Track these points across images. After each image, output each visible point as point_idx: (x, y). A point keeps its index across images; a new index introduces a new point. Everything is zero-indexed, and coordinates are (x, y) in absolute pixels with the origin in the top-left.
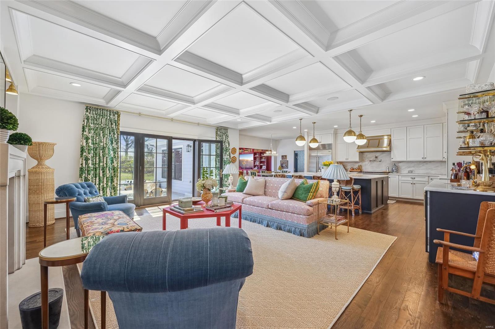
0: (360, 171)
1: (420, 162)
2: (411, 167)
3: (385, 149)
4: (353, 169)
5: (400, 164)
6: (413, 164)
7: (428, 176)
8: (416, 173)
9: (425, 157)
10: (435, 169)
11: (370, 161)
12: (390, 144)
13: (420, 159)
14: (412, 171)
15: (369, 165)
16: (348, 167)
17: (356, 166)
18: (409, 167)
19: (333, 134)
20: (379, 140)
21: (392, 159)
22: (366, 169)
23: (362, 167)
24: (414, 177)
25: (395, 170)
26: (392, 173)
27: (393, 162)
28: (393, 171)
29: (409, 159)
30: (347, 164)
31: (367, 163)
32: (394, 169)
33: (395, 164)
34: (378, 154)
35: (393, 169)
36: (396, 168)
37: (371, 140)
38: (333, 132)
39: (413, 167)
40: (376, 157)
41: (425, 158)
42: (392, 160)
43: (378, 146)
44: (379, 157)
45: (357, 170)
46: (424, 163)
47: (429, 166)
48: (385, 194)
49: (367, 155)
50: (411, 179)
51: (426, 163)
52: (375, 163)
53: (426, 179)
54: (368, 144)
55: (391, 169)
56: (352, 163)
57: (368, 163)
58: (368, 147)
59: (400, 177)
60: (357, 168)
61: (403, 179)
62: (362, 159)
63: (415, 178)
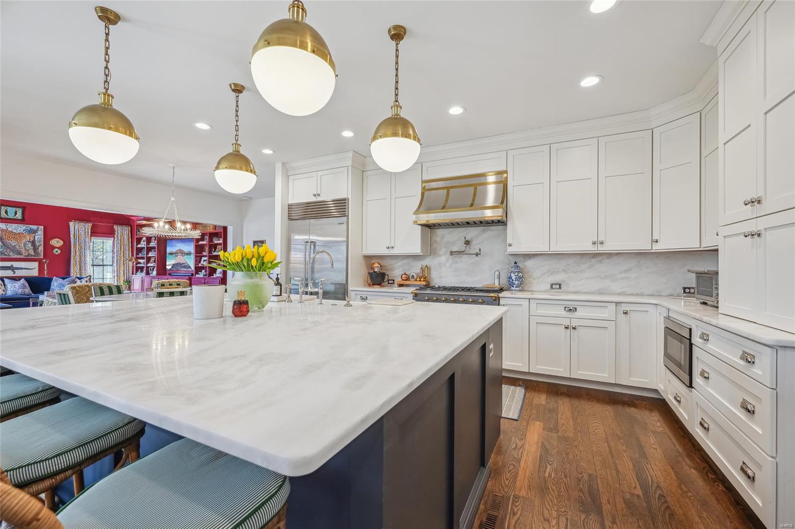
0: (424, 283)
1: (583, 255)
2: (558, 272)
3: (489, 214)
4: (408, 279)
5: (529, 264)
6: (563, 263)
7: (617, 303)
8: (571, 289)
9: (600, 239)
10: (622, 278)
11: (452, 253)
12: (503, 198)
13: (587, 246)
14: (560, 285)
15: (448, 265)
16: (395, 272)
17: (415, 269)
18: (553, 272)
19: (350, 168)
20: (475, 186)
21: (510, 245)
22: (441, 277)
23: (432, 272)
24: (571, 305)
25: (516, 282)
26: (508, 289)
27: (511, 258)
28: (511, 284)
29: (555, 248)
30: (392, 262)
31: (443, 259)
32: (514, 277)
33: (516, 263)
34: (471, 233)
35: (510, 278)
36: (520, 274)
37: (452, 187)
38: (349, 163)
39: (564, 271)
40: (467, 243)
41: (602, 243)
42: (510, 250)
43: (472, 205)
44: (473, 243)
45: (416, 280)
46: (594, 261)
47: (605, 267)
48: (491, 363)
49: (443, 237)
50: (565, 313)
51: (598, 259)
52: (465, 258)
53: (608, 312)
54: (447, 200)
55: (506, 279)
56: (405, 261)
57: (447, 260)
58: (444, 207)
59: (533, 304)
60: (417, 275)
61: (542, 311)
62: (429, 248)
63: (576, 309)
